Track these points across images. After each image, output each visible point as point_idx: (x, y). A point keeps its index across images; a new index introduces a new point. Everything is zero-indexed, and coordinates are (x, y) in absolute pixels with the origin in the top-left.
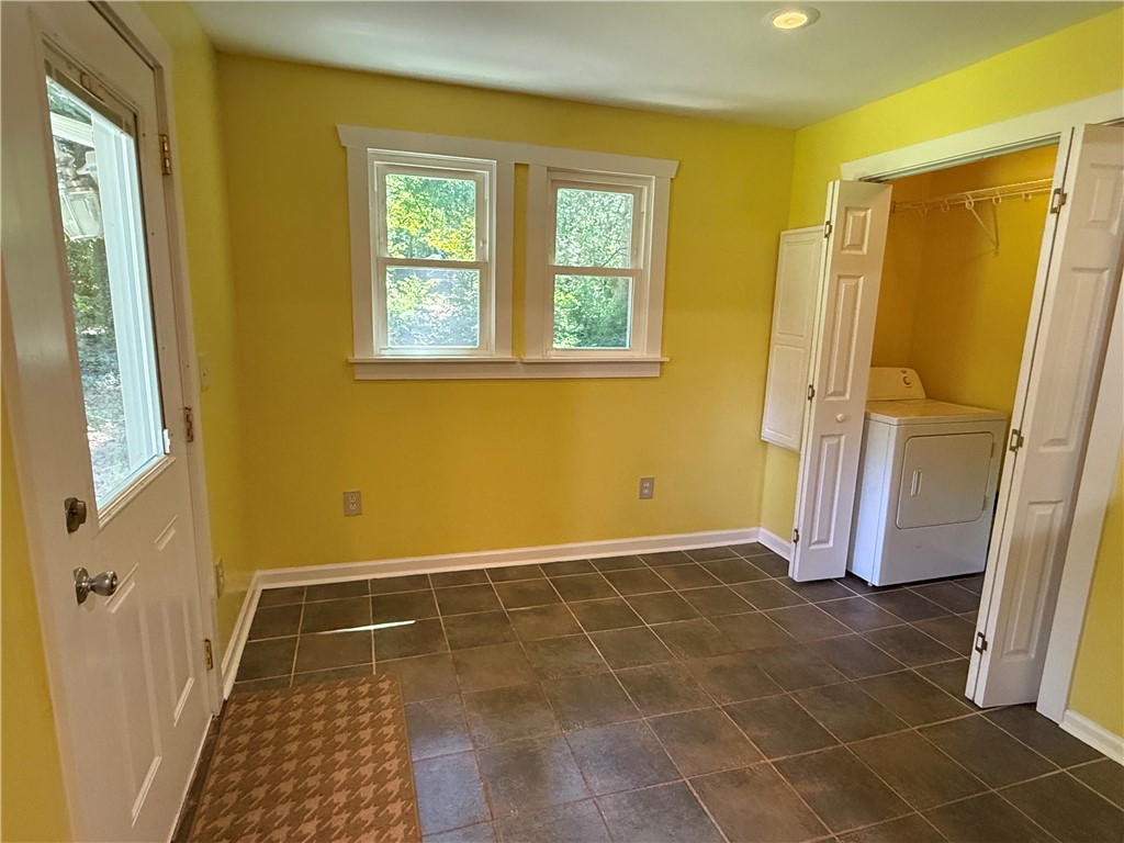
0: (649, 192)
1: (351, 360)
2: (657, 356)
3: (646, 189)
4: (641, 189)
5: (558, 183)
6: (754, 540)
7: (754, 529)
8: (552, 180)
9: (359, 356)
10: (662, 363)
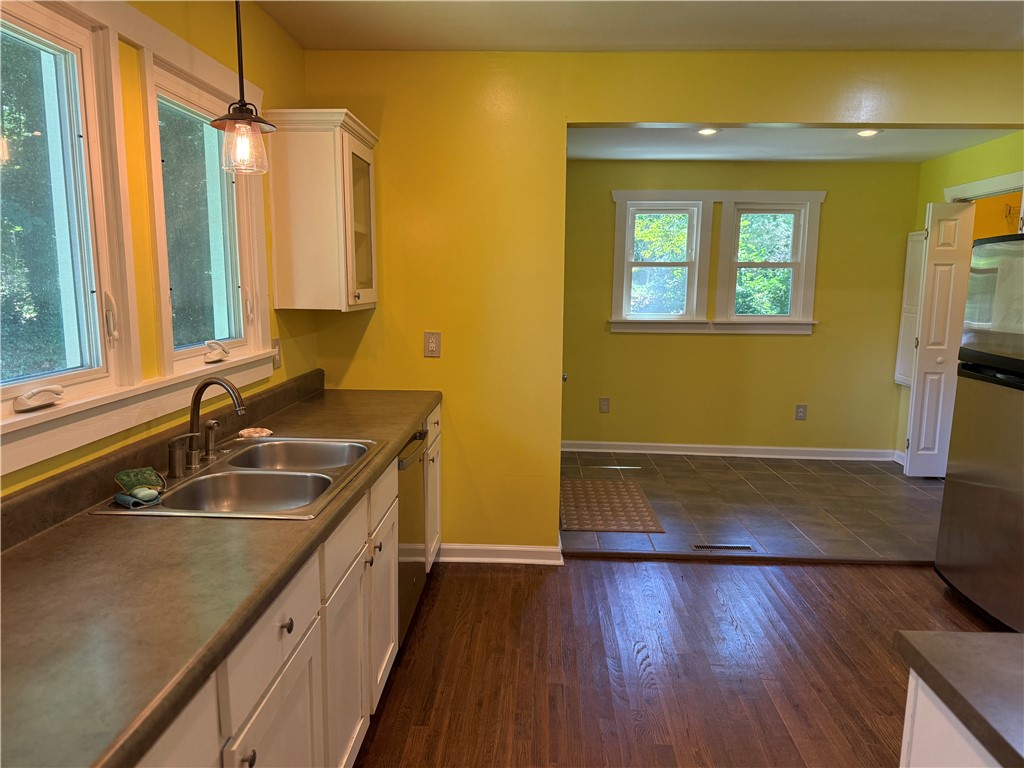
0: (805, 212)
1: (610, 321)
2: (810, 320)
3: (803, 211)
4: (800, 211)
5: (741, 211)
6: (890, 459)
7: (891, 451)
8: (738, 210)
9: (614, 318)
10: (813, 325)
